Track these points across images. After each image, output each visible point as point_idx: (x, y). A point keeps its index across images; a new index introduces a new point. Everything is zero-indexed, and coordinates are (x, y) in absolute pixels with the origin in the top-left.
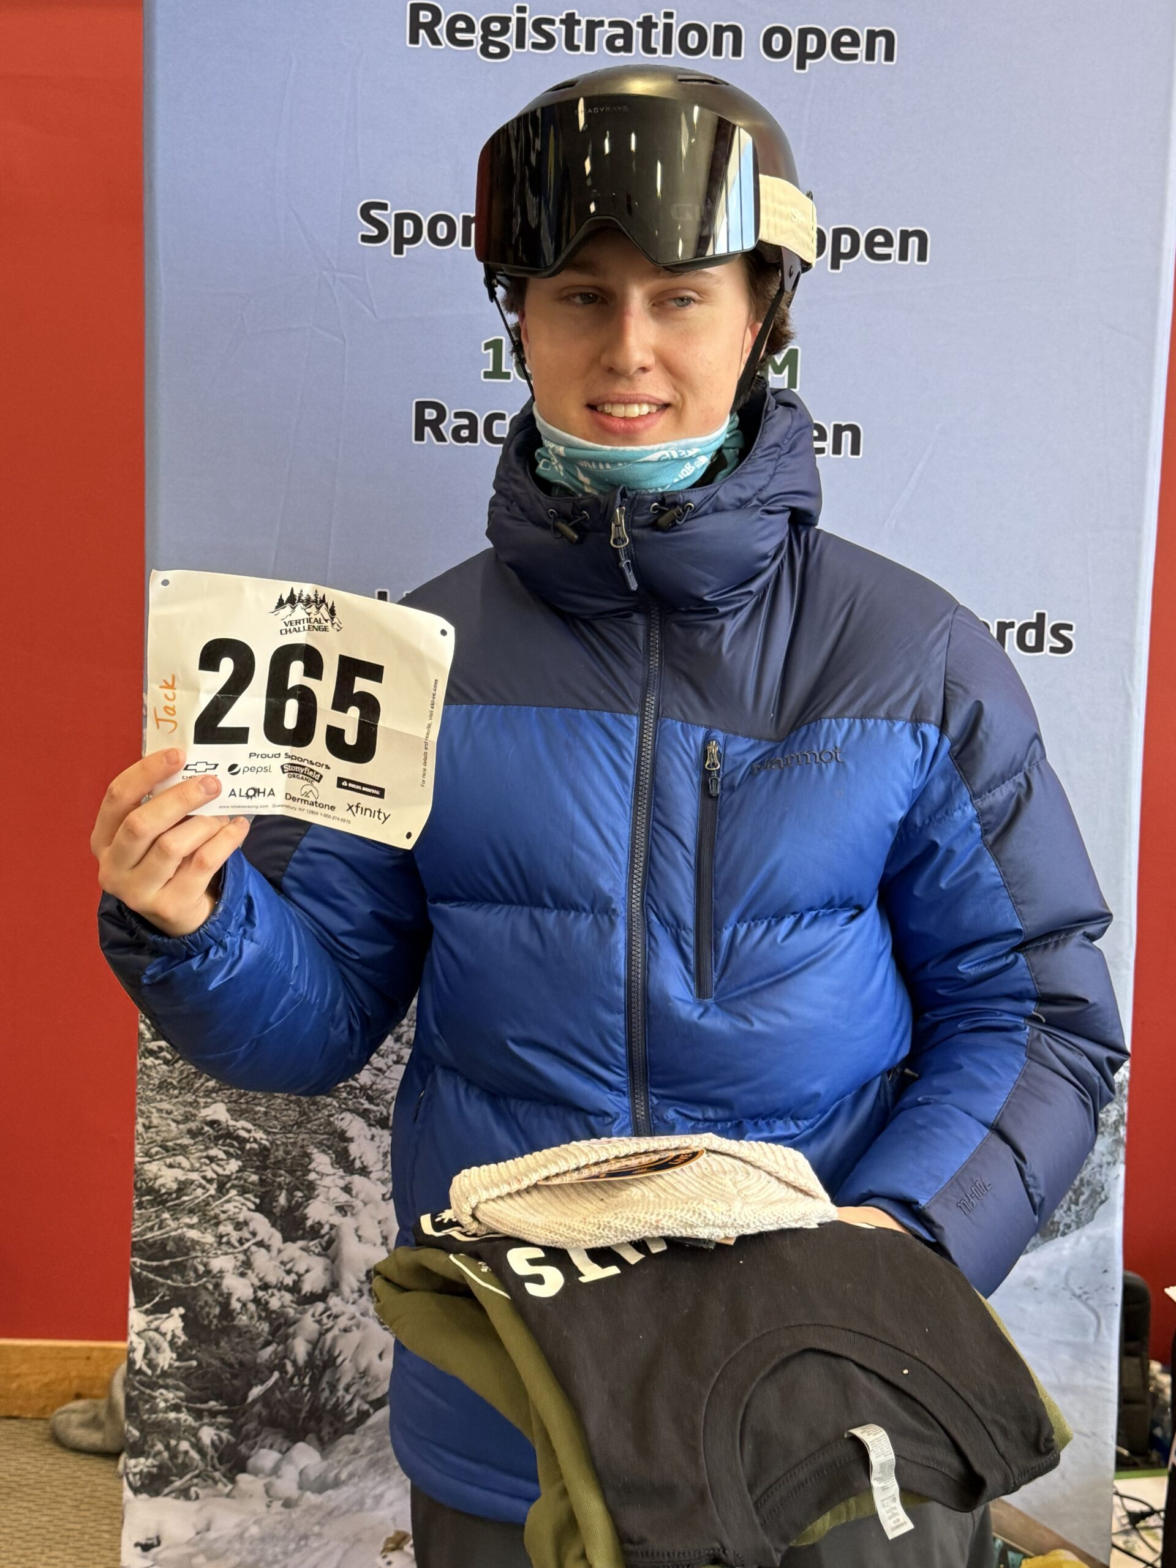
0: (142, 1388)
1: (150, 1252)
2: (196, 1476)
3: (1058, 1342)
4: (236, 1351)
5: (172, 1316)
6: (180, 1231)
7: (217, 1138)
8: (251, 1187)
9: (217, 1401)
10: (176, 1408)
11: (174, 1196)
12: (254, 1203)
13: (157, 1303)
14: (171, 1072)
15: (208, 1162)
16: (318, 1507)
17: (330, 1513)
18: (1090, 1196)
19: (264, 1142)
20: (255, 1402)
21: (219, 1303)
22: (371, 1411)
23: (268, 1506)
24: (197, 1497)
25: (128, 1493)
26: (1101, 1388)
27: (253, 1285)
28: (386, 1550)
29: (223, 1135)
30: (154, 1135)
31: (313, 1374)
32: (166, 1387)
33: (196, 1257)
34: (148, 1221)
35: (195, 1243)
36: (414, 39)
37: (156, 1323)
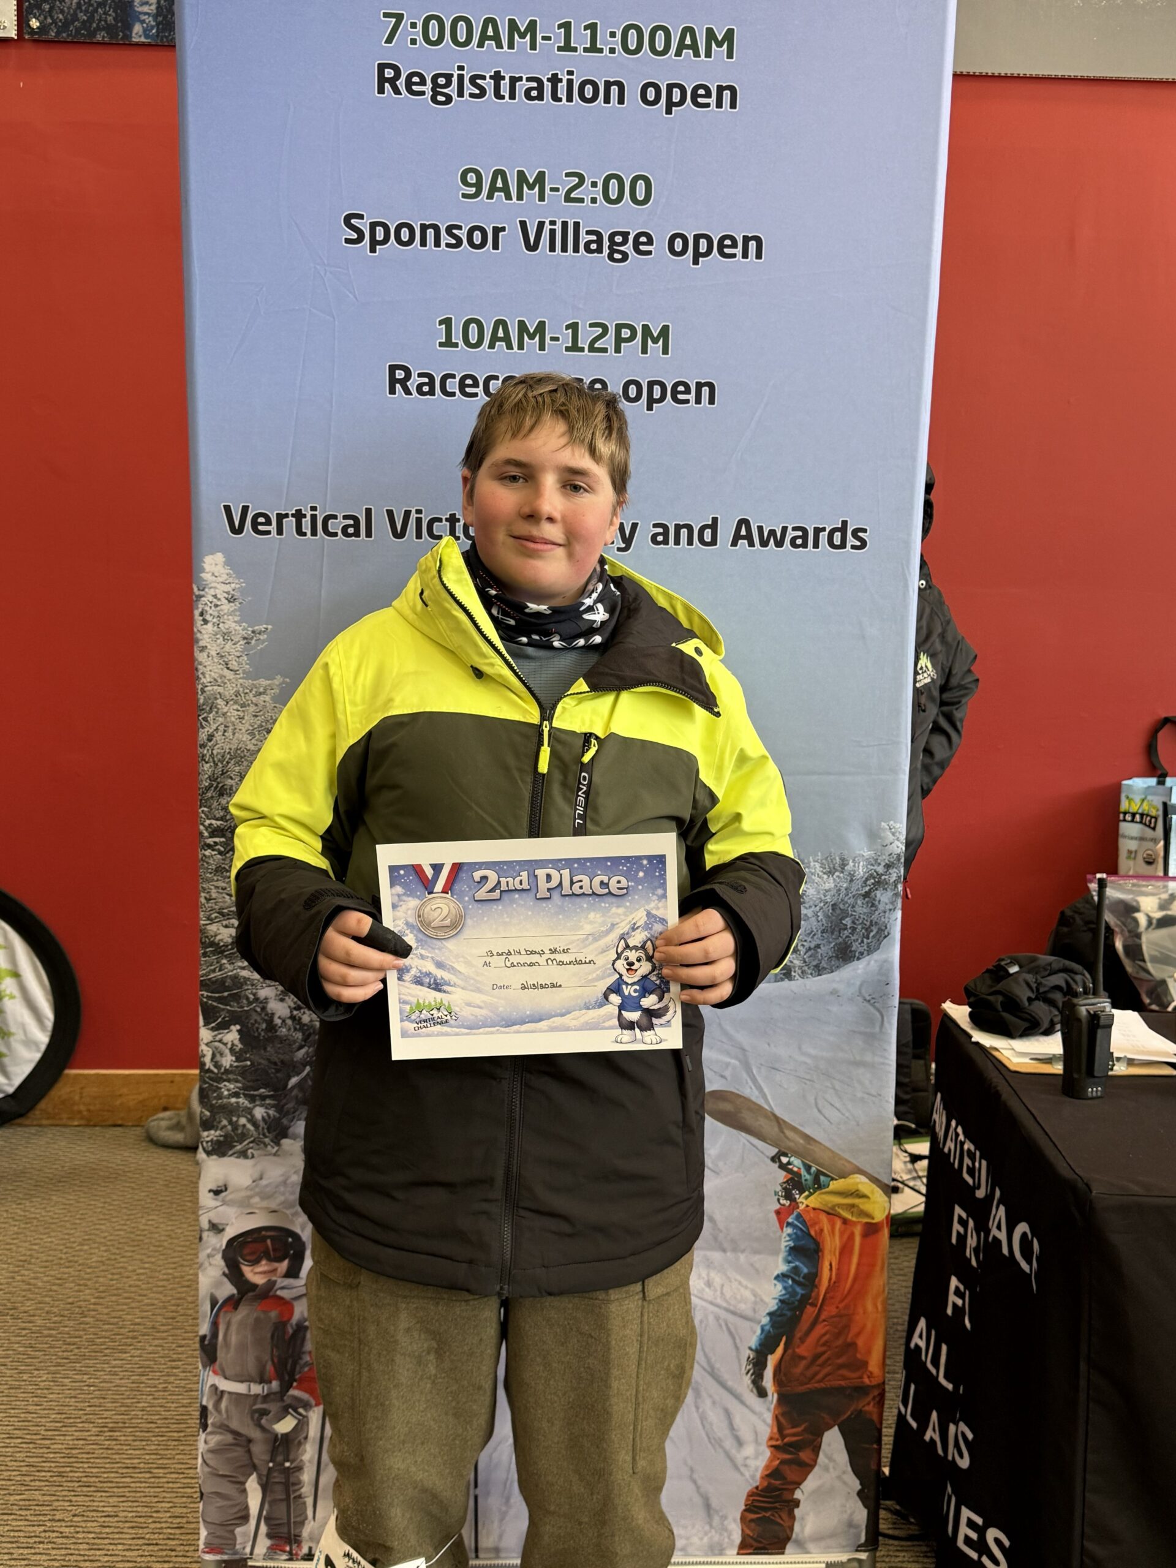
0: (211, 1082)
1: (213, 987)
2: (252, 1142)
3: (854, 1032)
4: (279, 1053)
5: (231, 1031)
6: (235, 972)
9: (265, 1089)
10: (236, 1095)
13: (220, 1023)
14: (223, 860)
18: (877, 932)
20: (293, 1088)
21: (265, 1021)
24: (253, 1157)
26: (883, 1064)
27: (289, 1007)
30: (213, 905)
32: (229, 1081)
33: (247, 989)
34: (211, 965)
35: (246, 979)
36: (381, 90)
37: (219, 1037)
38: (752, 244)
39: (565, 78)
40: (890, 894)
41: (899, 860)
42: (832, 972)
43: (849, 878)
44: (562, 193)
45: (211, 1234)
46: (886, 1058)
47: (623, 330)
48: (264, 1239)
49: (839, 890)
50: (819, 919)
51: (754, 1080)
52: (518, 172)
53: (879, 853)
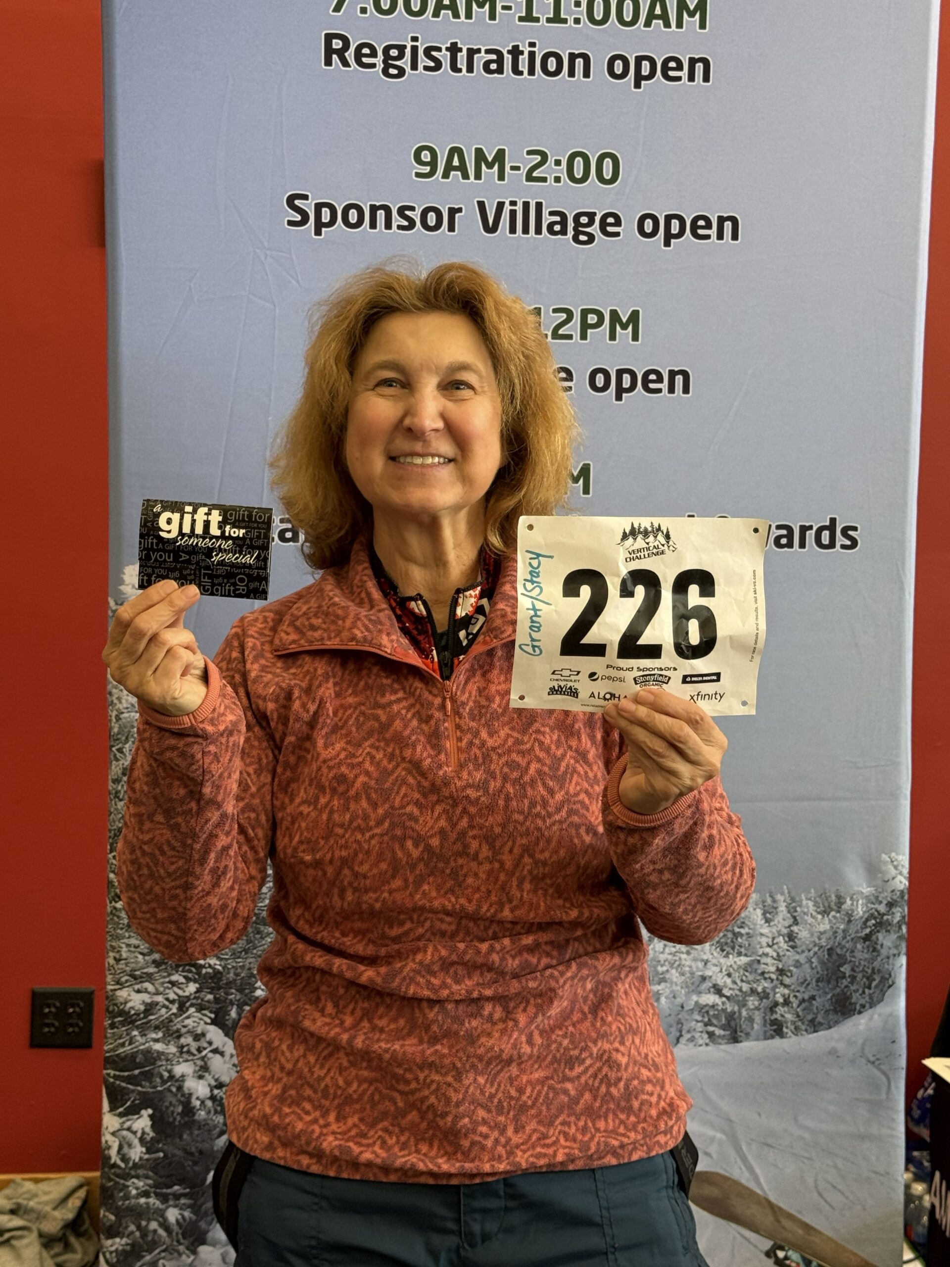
0: (117, 1179)
1: (121, 1064)
2: (164, 1251)
3: (857, 1099)
4: (197, 1142)
5: (141, 1116)
6: (147, 1045)
8: (207, 1004)
9: (180, 1185)
10: (146, 1194)
11: (142, 1016)
12: (210, 1018)
13: (129, 1107)
15: (170, 986)
18: (880, 982)
19: (217, 967)
21: (182, 1103)
27: (209, 1085)
30: (124, 966)
32: (138, 1177)
33: (162, 1065)
34: (120, 1038)
35: (160, 1054)
36: (328, 62)
37: (128, 1124)
38: (728, 225)
39: (527, 50)
40: (893, 936)
41: (903, 897)
42: (830, 1027)
43: (847, 919)
44: (523, 172)
47: (590, 316)
49: (836, 932)
50: (814, 965)
51: (744, 1159)
52: (476, 149)
53: (880, 890)
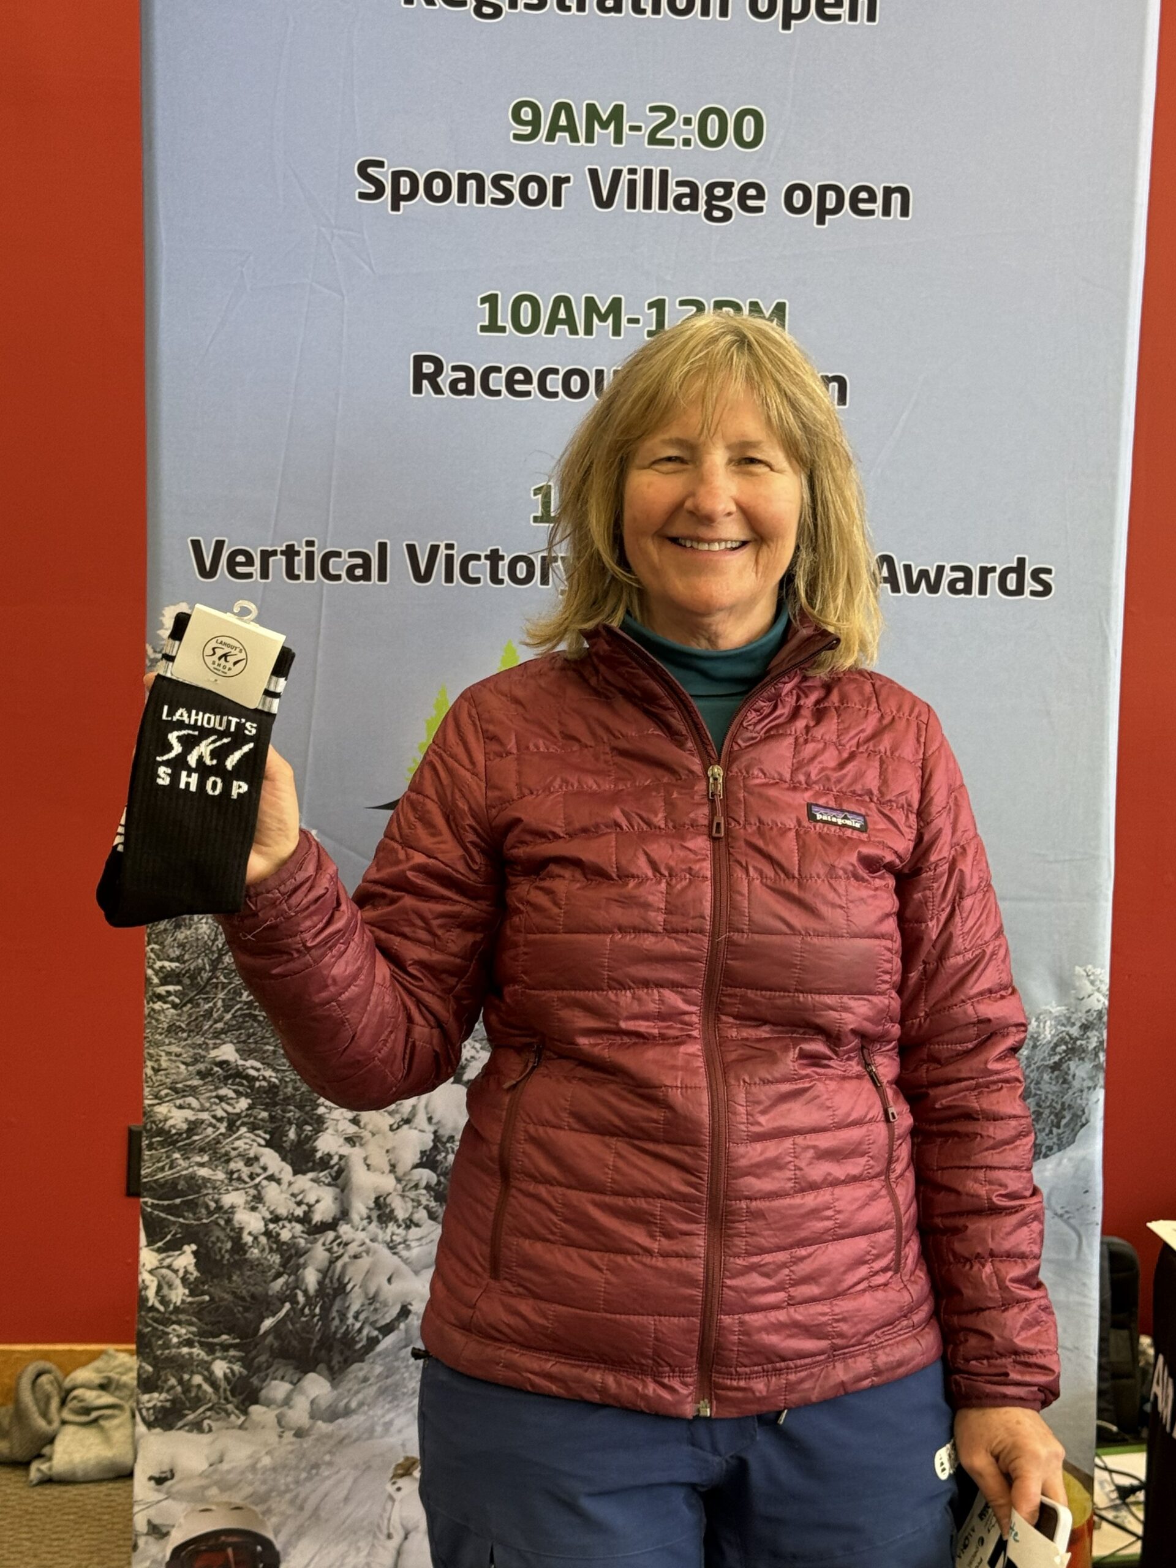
0: (155, 1325)
1: (161, 1192)
2: (209, 1409)
4: (249, 1284)
5: (184, 1252)
6: (191, 1170)
7: (227, 1078)
8: (261, 1123)
9: (228, 1334)
10: (189, 1343)
11: (184, 1135)
12: (264, 1139)
13: (169, 1241)
14: (179, 1015)
15: (217, 1101)
16: (329, 1436)
17: (341, 1441)
18: (1071, 1119)
19: (273, 1080)
20: (266, 1333)
21: (231, 1238)
22: (381, 1337)
23: (280, 1437)
24: (210, 1430)
25: (142, 1428)
26: (1083, 1305)
27: (264, 1218)
28: (397, 1476)
29: (232, 1074)
30: (163, 1078)
31: (324, 1302)
32: (179, 1323)
33: (208, 1194)
34: (159, 1161)
35: (206, 1180)
37: (168, 1261)
38: (896, 198)
40: (1088, 1065)
41: (1100, 1018)
43: (1031, 1044)
44: (646, 132)
45: (151, 1539)
46: (1085, 1296)
48: (222, 1548)
52: (588, 105)
53: (1073, 1010)
